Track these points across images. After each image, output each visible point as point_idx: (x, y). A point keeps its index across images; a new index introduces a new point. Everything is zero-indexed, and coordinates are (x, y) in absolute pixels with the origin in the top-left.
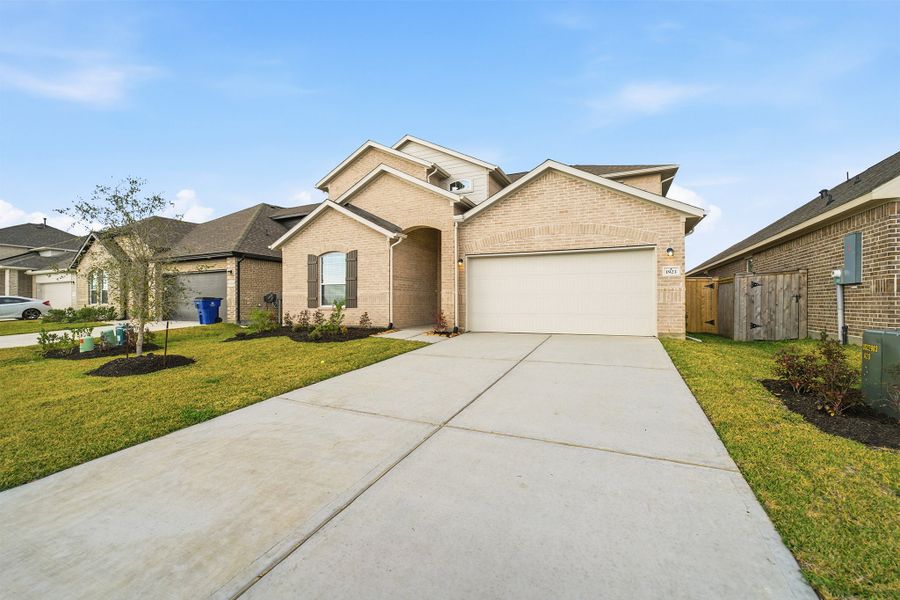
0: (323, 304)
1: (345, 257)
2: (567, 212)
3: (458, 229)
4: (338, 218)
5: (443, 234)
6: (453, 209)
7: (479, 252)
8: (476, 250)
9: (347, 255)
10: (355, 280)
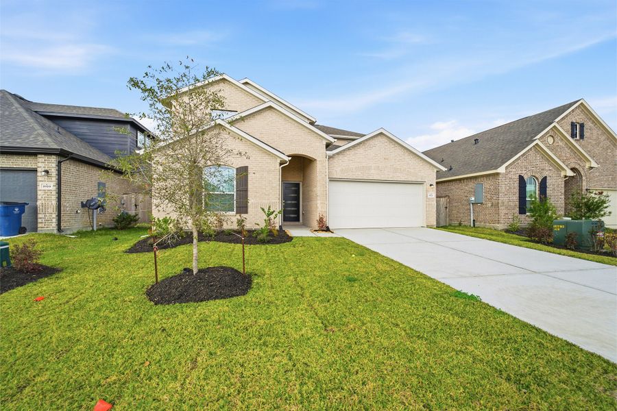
1: (234, 171)
2: (388, 159)
3: (328, 159)
5: (318, 162)
6: (325, 146)
7: (338, 177)
8: (335, 176)
9: (237, 169)
10: (246, 191)
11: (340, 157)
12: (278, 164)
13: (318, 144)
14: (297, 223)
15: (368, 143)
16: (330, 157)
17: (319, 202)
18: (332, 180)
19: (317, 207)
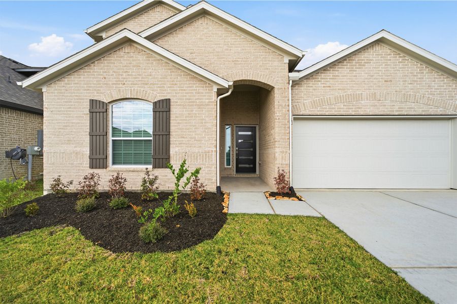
0: (114, 163)
1: (150, 107)
2: (391, 81)
3: (292, 86)
4: (141, 58)
5: (276, 91)
6: (287, 66)
7: (307, 112)
8: (304, 111)
9: (155, 104)
10: (168, 135)
11: (311, 83)
12: (214, 95)
13: (276, 63)
14: (252, 175)
15: (356, 58)
16: (295, 83)
17: (277, 150)
18: (298, 118)
19: (275, 158)
